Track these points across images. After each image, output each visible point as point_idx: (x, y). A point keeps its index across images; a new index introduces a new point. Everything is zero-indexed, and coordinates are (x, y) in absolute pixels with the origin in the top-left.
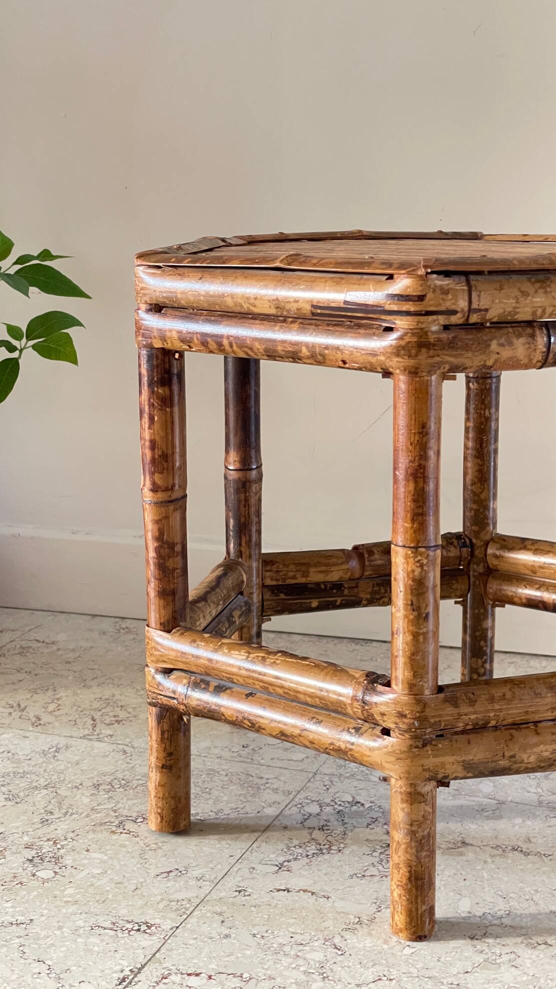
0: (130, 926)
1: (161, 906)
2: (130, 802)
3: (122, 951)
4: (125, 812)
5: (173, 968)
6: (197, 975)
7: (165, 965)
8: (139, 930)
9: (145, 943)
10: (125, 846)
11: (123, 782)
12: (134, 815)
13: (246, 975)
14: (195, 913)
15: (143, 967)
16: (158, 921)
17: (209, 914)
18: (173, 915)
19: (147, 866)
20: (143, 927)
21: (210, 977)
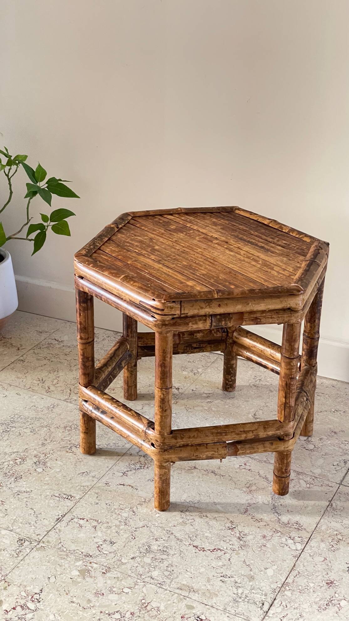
0: (65, 496)
1: (77, 488)
2: (76, 437)
3: (60, 507)
4: (73, 442)
5: (76, 516)
6: (83, 519)
7: (73, 514)
8: (67, 498)
9: (69, 504)
10: (70, 459)
11: (76, 426)
12: (76, 444)
13: (99, 521)
14: (88, 493)
15: (66, 514)
16: (75, 495)
17: (93, 493)
18: (80, 493)
19: (76, 469)
20: (69, 497)
21: (87, 521)
